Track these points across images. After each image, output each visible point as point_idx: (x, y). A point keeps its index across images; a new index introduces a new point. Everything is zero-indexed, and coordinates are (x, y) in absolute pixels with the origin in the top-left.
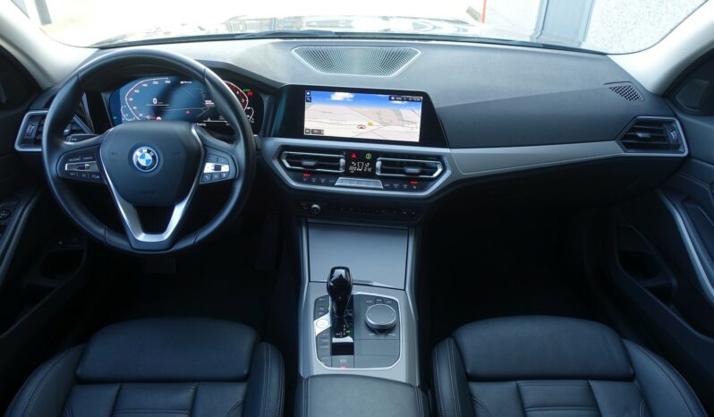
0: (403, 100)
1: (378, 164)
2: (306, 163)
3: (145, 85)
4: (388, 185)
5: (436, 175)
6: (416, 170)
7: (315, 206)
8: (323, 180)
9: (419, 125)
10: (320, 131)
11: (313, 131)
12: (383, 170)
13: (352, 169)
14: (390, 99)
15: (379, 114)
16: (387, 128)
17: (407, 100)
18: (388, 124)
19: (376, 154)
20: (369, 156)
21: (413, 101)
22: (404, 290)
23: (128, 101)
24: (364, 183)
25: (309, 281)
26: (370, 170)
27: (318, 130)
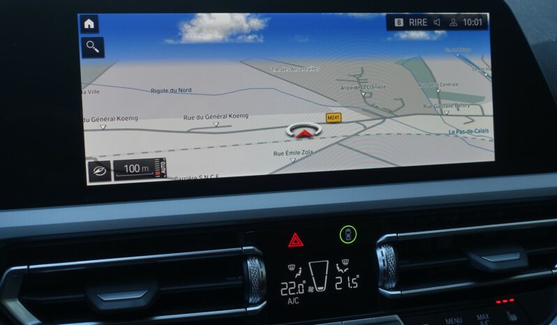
0: (430, 27)
1: (384, 254)
6: (512, 258)
9: (489, 107)
10: (152, 166)
11: (120, 167)
12: (403, 277)
13: (291, 290)
14: (391, 27)
15: (359, 79)
16: (390, 126)
17: (445, 25)
18: (393, 114)
19: (372, 222)
20: (348, 235)
21: (461, 27)
27: (142, 162)
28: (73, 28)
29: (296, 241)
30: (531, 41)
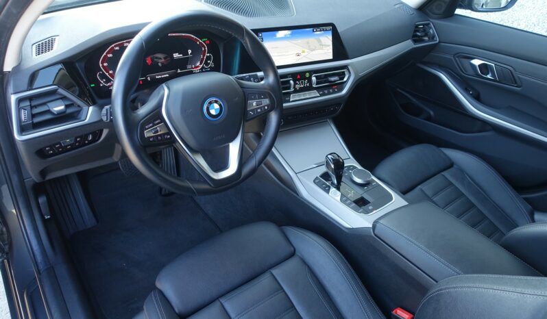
0: (321, 31)
1: (314, 79)
3: (117, 48)
4: (322, 93)
5: (345, 79)
6: (336, 78)
9: (331, 47)
12: (317, 83)
13: (298, 87)
14: (313, 31)
15: (308, 43)
16: (314, 52)
17: (323, 30)
18: (314, 50)
19: (312, 72)
20: (307, 75)
21: (326, 30)
22: (349, 158)
23: (103, 66)
24: (308, 94)
25: (296, 173)
29: (299, 77)
30: (339, 31)
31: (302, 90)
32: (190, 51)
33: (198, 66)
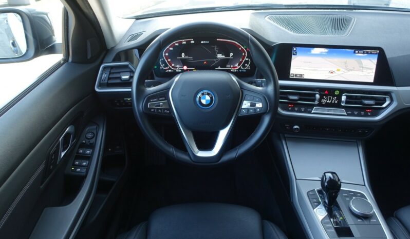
0: (364, 53)
1: (344, 98)
2: (292, 97)
3: (177, 44)
4: (350, 112)
5: (384, 105)
6: (372, 102)
7: (296, 127)
8: (303, 109)
9: (374, 70)
10: (301, 75)
11: (296, 75)
12: (347, 102)
13: (324, 101)
14: (355, 52)
15: (346, 63)
16: (351, 73)
17: (367, 53)
18: (351, 70)
19: (342, 91)
20: (337, 93)
21: (371, 53)
22: (365, 185)
23: (165, 55)
24: (333, 111)
25: (296, 179)
26: (336, 102)
27: (300, 75)
28: (291, 50)
29: (327, 92)
31: (327, 105)
32: (231, 54)
33: (236, 67)
